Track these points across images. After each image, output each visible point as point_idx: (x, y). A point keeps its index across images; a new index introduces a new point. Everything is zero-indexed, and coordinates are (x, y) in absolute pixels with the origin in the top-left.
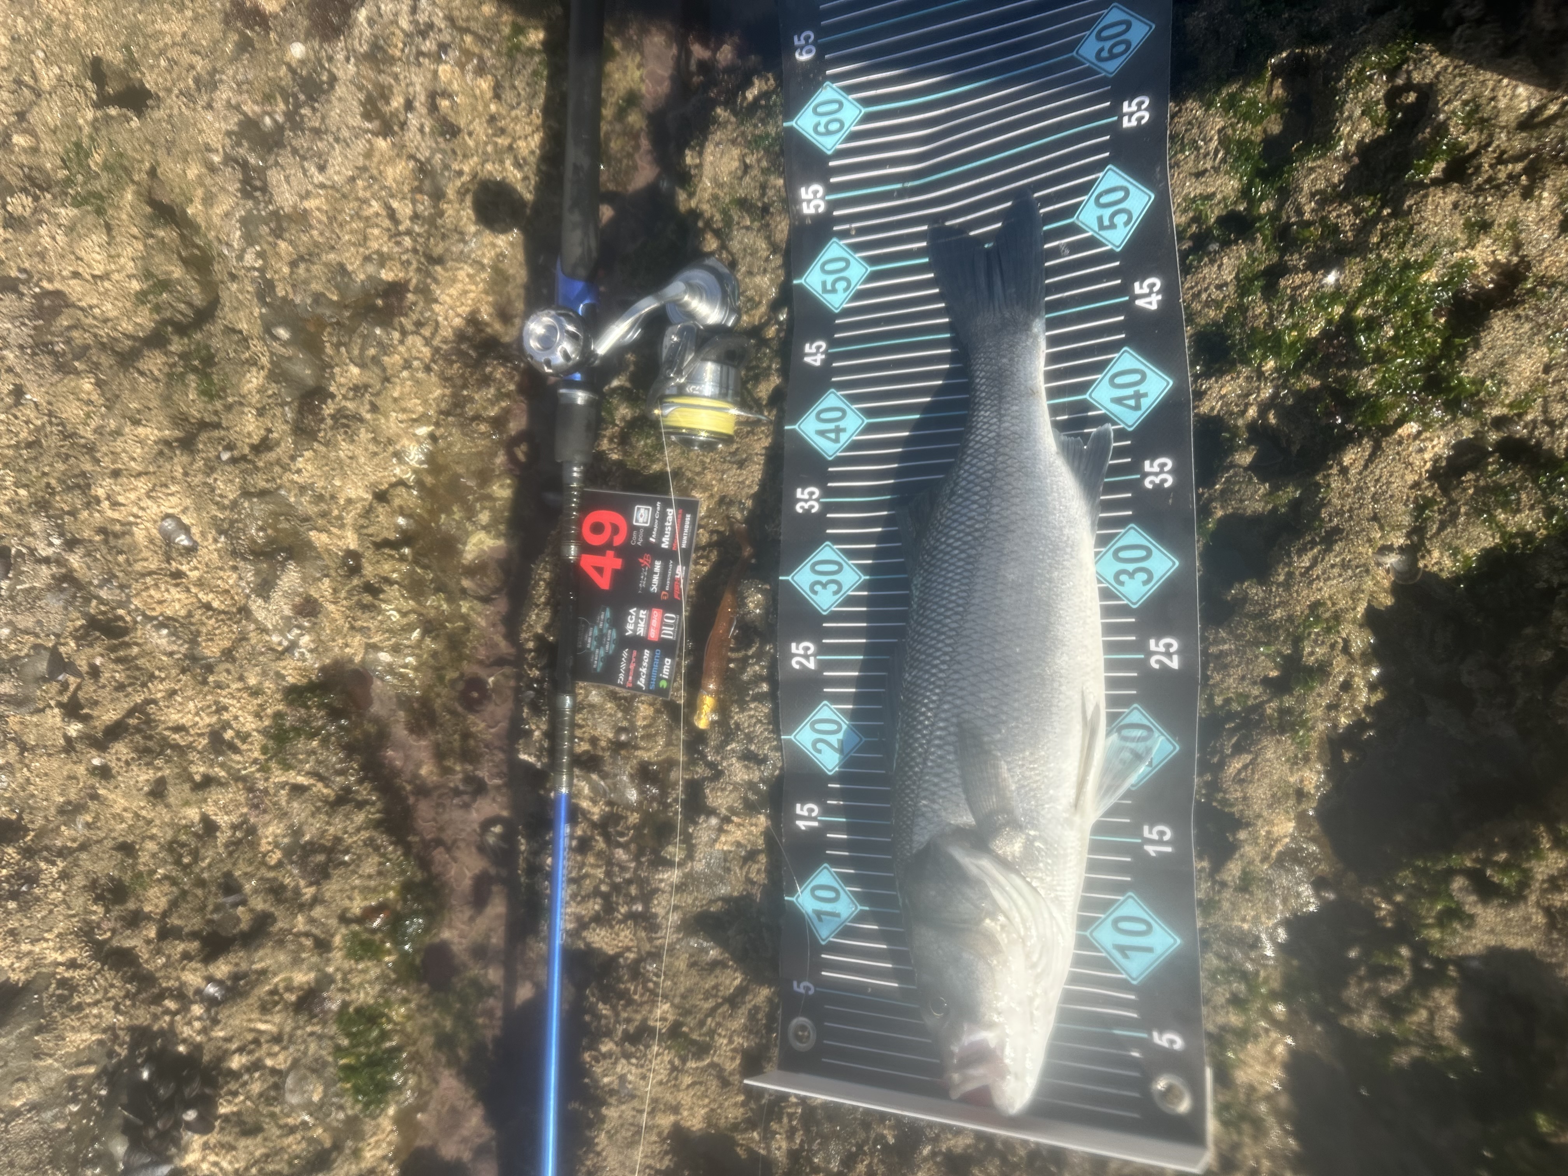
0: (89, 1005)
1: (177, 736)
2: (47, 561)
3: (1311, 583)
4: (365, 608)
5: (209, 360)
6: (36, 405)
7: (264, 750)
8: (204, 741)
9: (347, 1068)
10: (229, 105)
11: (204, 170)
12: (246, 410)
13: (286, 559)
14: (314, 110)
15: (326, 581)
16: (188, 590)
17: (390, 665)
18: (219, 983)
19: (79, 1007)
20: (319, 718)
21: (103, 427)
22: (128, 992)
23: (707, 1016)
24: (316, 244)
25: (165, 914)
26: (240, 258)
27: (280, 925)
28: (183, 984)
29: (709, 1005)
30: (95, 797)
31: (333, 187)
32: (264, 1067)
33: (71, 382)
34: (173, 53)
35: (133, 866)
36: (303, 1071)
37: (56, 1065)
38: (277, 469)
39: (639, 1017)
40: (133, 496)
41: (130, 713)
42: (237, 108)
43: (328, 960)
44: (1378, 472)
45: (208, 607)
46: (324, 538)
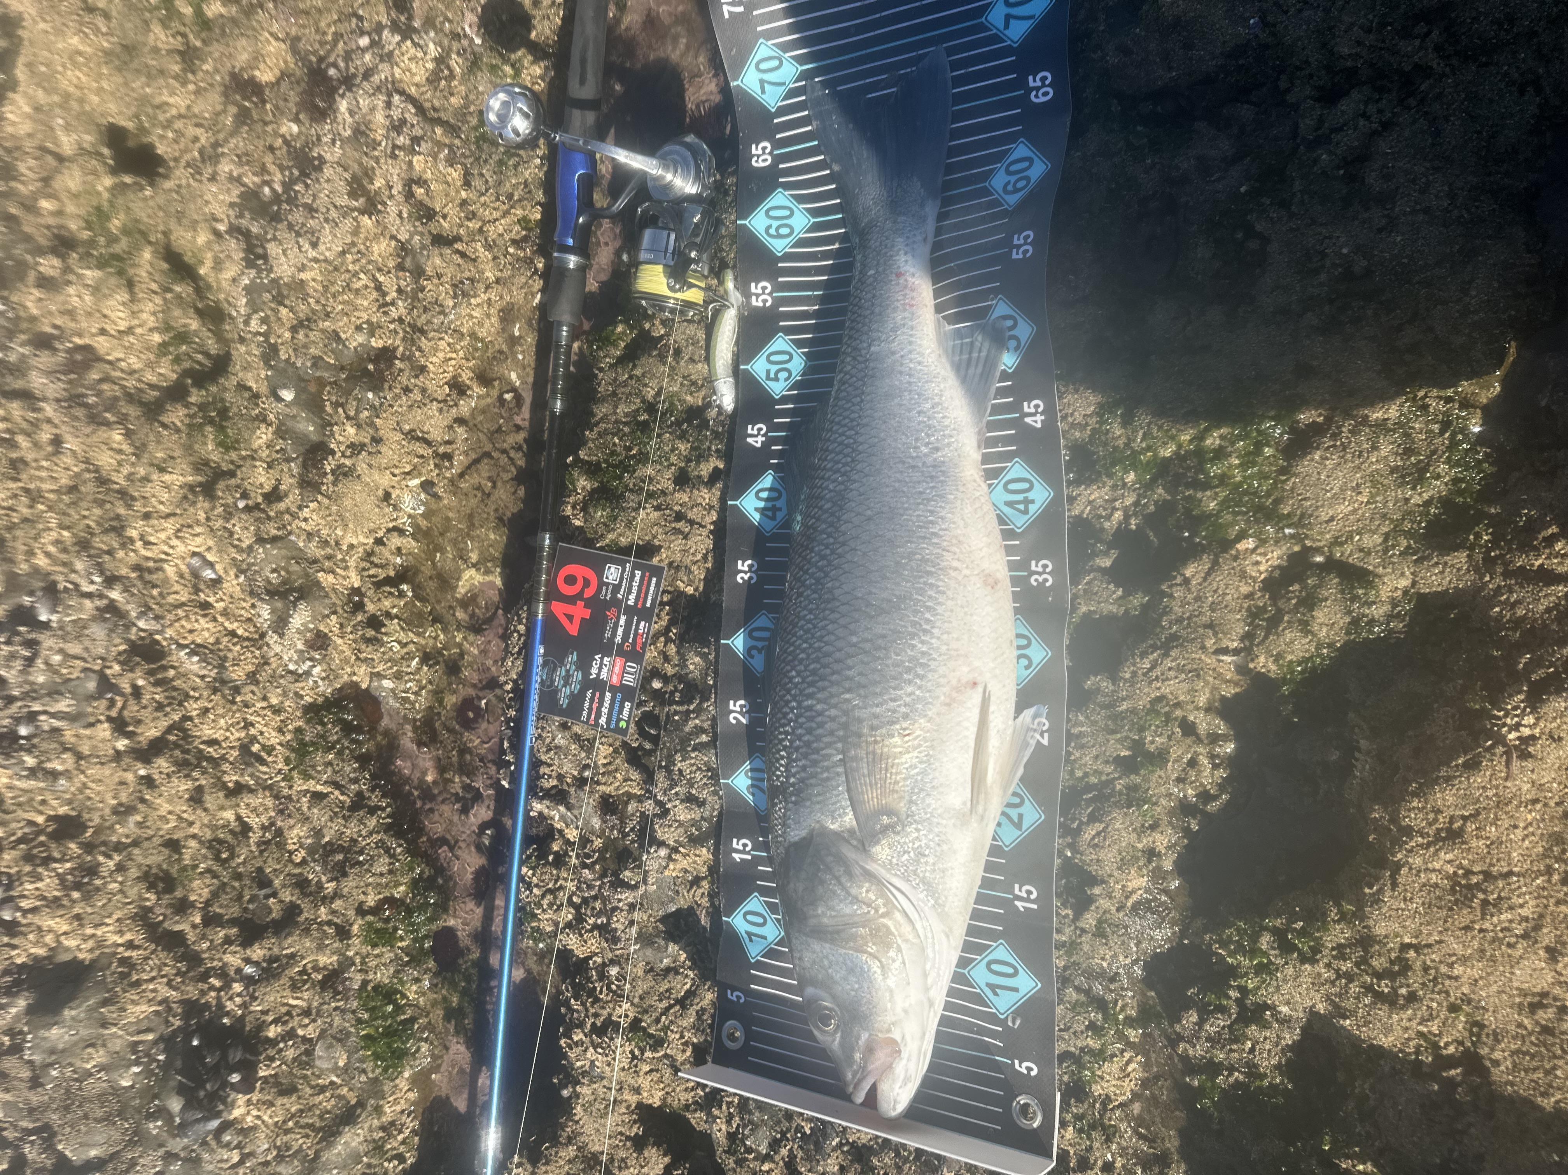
0: (147, 981)
1: (211, 750)
2: (89, 595)
3: (1150, 683)
4: (368, 641)
5: (224, 413)
6: (74, 452)
7: (287, 761)
8: (235, 753)
9: (367, 1037)
10: (231, 178)
11: (212, 237)
12: (258, 463)
13: (297, 599)
14: (307, 186)
15: (334, 618)
16: (215, 620)
17: (393, 691)
18: (257, 964)
19: (138, 983)
20: (334, 733)
21: (133, 474)
22: (179, 969)
23: (662, 1014)
24: (313, 311)
25: (208, 903)
26: (247, 323)
27: (305, 915)
28: (225, 965)
29: (665, 1004)
30: (143, 801)
31: (326, 261)
32: (297, 1036)
33: (103, 433)
34: (178, 125)
35: (179, 860)
36: (330, 1040)
37: (120, 1033)
38: (287, 517)
39: (605, 1013)
40: (162, 536)
41: (169, 730)
42: (238, 180)
43: (349, 945)
44: (1215, 585)
45: (233, 634)
46: (331, 578)
